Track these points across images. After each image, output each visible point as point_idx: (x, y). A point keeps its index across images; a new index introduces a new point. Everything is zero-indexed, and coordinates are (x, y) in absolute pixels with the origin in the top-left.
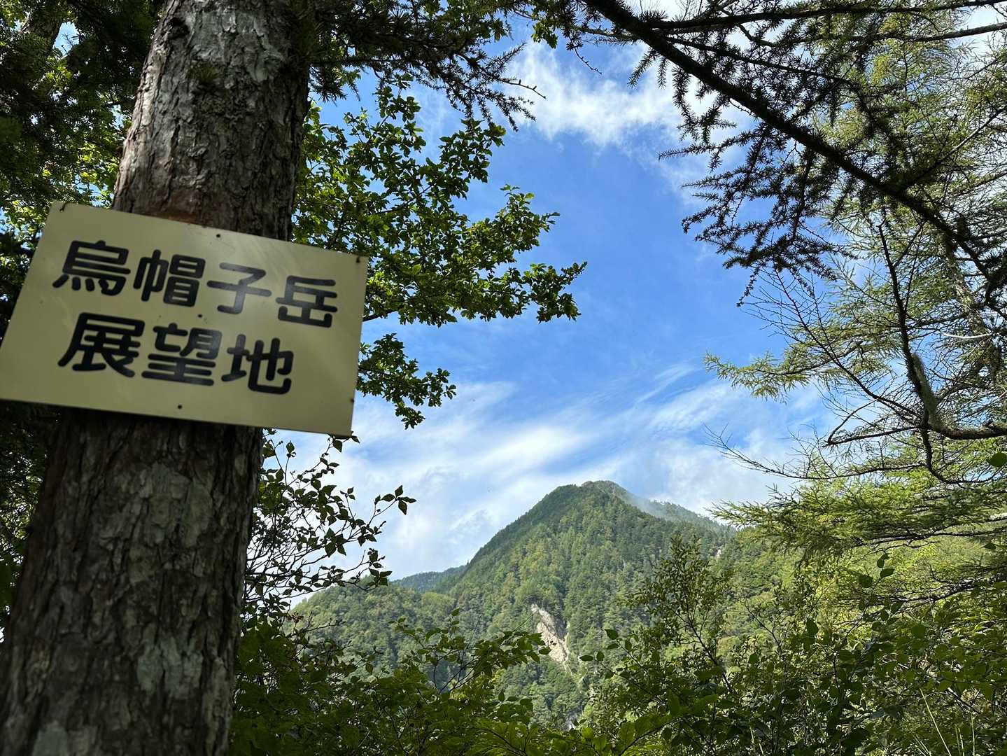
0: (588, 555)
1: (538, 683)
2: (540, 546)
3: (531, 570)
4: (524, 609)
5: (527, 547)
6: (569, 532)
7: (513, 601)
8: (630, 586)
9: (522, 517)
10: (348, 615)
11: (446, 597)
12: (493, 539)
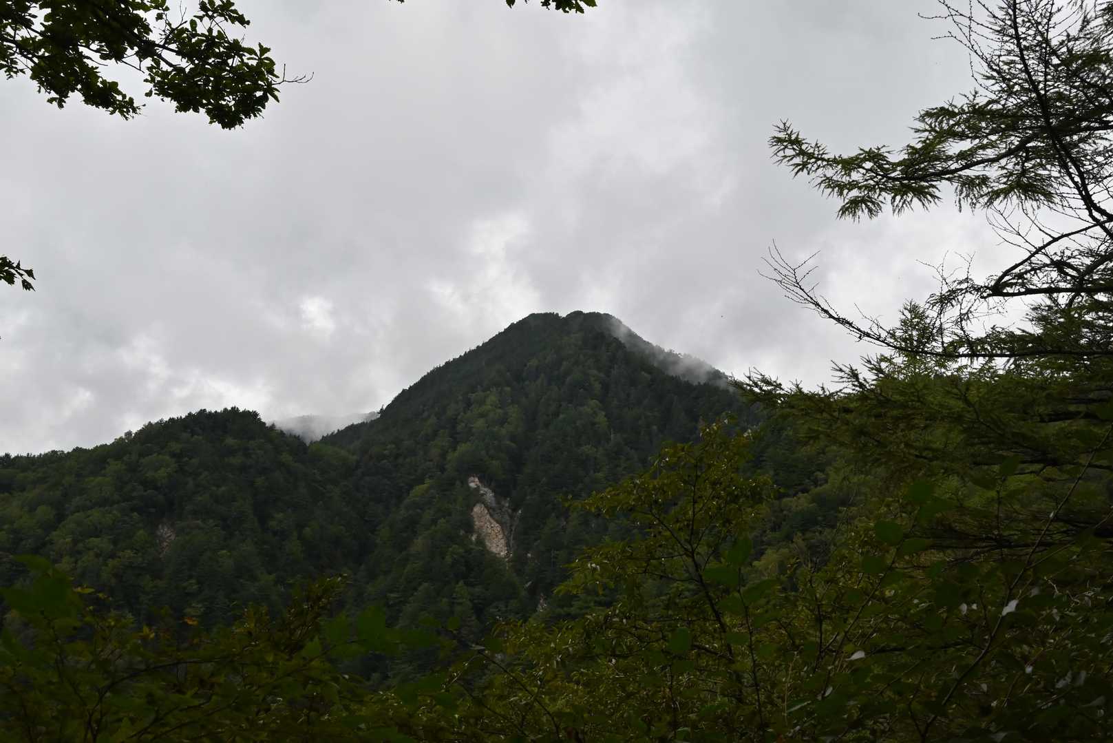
0: (561, 416)
1: (466, 584)
2: (493, 398)
3: (474, 430)
4: (458, 483)
5: (473, 396)
6: (539, 381)
7: (443, 470)
8: (617, 466)
9: (471, 352)
10: (195, 461)
11: (343, 453)
12: (424, 379)
